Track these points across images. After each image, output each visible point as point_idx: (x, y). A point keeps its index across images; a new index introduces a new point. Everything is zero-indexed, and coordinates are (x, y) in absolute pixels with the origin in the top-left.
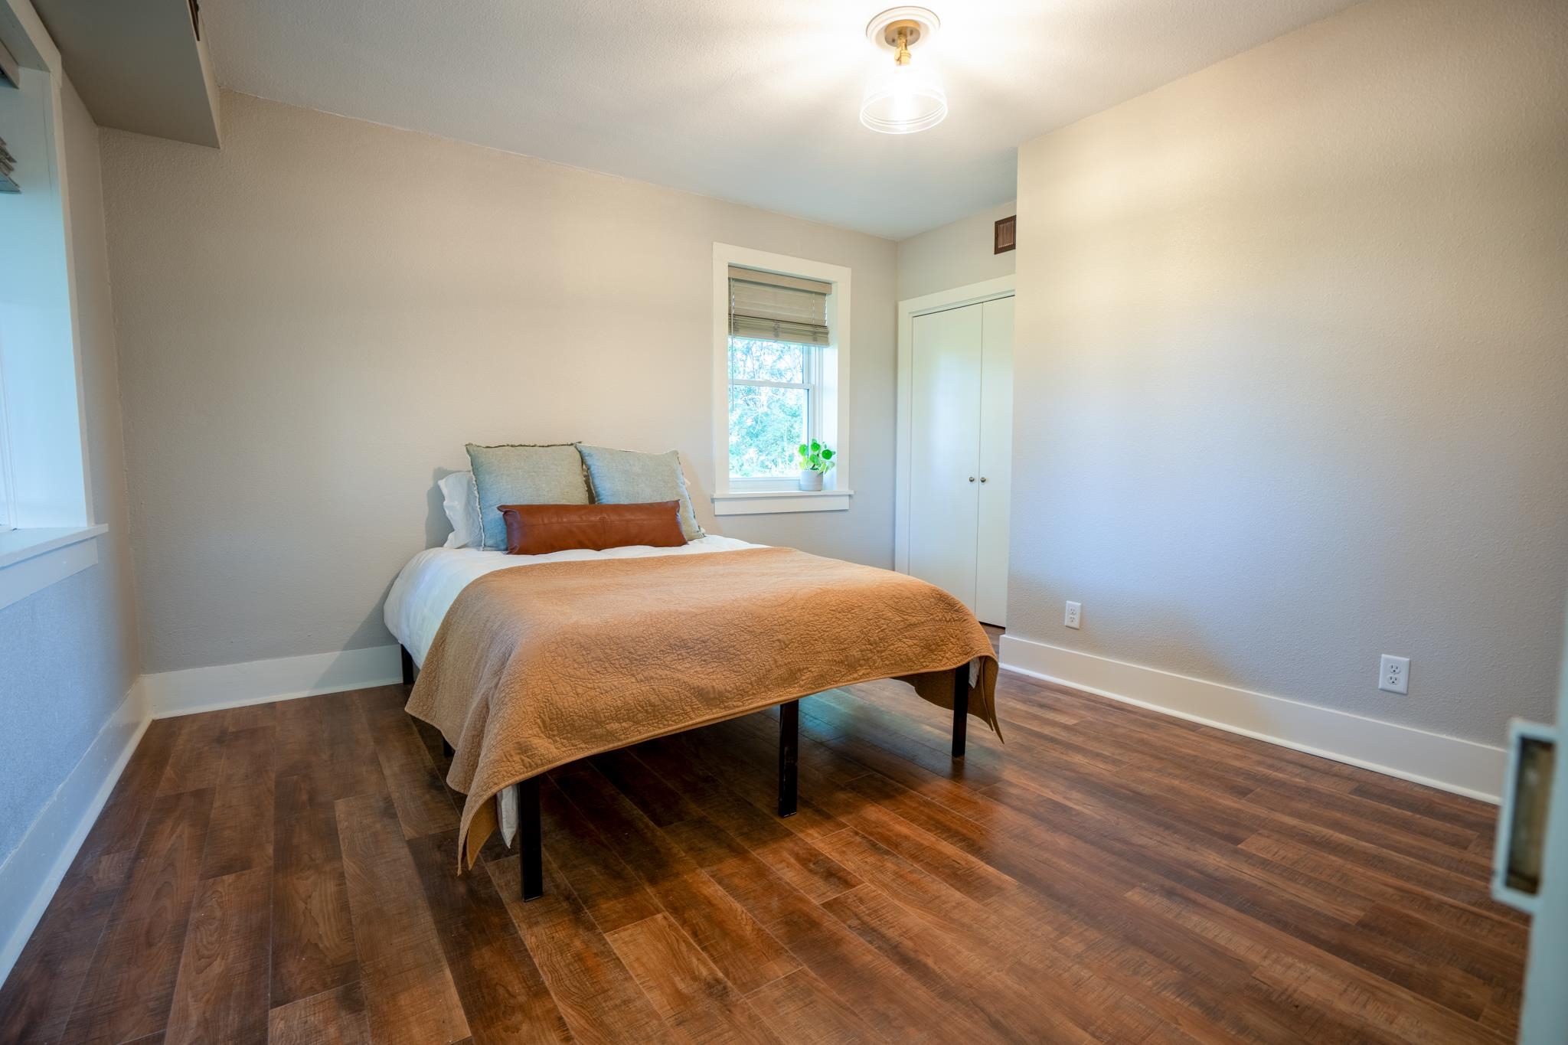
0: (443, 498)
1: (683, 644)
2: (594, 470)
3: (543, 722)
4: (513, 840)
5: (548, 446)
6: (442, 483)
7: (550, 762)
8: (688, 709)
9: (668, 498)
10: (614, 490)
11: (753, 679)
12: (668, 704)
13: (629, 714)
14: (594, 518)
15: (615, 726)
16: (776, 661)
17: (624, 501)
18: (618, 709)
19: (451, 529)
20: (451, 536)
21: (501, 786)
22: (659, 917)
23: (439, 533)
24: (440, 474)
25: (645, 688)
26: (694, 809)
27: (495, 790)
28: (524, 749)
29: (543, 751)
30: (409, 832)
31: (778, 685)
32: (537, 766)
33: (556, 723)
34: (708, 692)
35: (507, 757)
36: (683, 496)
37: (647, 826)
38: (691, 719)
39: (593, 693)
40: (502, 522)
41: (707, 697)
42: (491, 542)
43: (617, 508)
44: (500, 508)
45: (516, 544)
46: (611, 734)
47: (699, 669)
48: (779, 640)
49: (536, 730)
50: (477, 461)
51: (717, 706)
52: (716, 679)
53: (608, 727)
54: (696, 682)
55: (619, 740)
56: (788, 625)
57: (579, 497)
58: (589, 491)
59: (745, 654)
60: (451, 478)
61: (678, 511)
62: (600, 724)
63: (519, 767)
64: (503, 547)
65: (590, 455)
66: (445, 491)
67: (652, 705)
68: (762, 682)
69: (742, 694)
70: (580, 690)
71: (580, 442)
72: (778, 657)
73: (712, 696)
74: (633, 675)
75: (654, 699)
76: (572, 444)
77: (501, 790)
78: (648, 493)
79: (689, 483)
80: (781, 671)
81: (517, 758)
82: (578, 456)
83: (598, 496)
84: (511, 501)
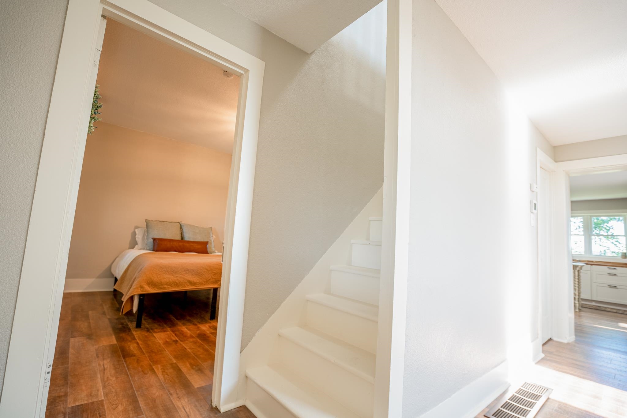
0: (136, 234)
1: (188, 270)
2: (184, 230)
3: (148, 282)
4: (136, 312)
5: (171, 222)
6: (136, 230)
7: (148, 291)
8: (186, 285)
9: (206, 240)
10: (189, 236)
11: (205, 281)
12: (180, 283)
13: (170, 284)
14: (181, 244)
15: (166, 286)
16: (212, 277)
17: (192, 240)
18: (167, 282)
19: (137, 244)
20: (136, 246)
21: (135, 294)
22: (168, 332)
23: (133, 244)
24: (137, 227)
25: (175, 279)
26: (188, 318)
27: (133, 294)
28: (141, 287)
29: (146, 288)
30: (108, 317)
31: (212, 283)
32: (144, 291)
33: (151, 283)
34: (192, 282)
35: (137, 288)
36: (211, 240)
37: (174, 320)
38: (186, 288)
39: (162, 278)
40: (152, 243)
41: (191, 283)
42: (148, 248)
43: (189, 242)
44: (152, 238)
45: (156, 249)
46: (165, 288)
47: (191, 276)
48: (214, 272)
49: (146, 284)
50: (148, 224)
51: (193, 286)
52: (195, 279)
53: (164, 286)
54: (189, 279)
55: (166, 290)
56: (217, 269)
57: (178, 238)
58: (182, 236)
59: (204, 274)
60: (139, 229)
61: (208, 244)
62: (162, 285)
63: (139, 291)
64: (152, 250)
65: (183, 226)
66: (137, 232)
67: (177, 283)
68: (207, 282)
69: (201, 284)
70: (159, 277)
71: (181, 222)
72: (213, 277)
73: (193, 283)
74: (173, 276)
75: (177, 281)
76: (178, 222)
77: (134, 295)
78: (199, 239)
79: (215, 237)
80: (214, 280)
81: (139, 289)
82: (180, 226)
83: (184, 238)
84: (156, 236)
